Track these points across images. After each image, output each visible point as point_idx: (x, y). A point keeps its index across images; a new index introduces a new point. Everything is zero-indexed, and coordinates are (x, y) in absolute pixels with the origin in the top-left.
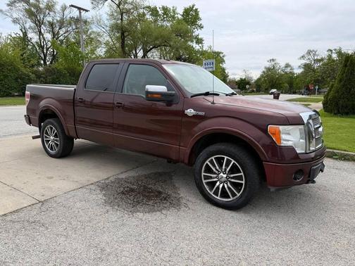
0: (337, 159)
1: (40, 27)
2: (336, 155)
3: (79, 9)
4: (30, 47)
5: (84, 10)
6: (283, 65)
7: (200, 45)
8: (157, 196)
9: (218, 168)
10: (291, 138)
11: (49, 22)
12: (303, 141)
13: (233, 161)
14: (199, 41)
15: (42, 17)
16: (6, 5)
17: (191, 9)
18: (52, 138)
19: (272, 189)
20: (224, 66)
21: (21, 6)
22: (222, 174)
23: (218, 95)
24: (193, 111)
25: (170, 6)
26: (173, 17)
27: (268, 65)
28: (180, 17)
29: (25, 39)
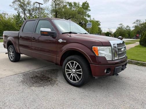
0: (139, 65)
1: (25, 11)
2: (139, 63)
3: (39, 3)
4: (21, 19)
5: (41, 4)
6: (125, 26)
7: (89, 18)
8: (46, 80)
9: (71, 67)
10: (105, 53)
11: (28, 9)
12: (111, 54)
13: (78, 64)
14: (89, 16)
15: (25, 7)
16: (12, 3)
17: (85, 3)
18: (12, 53)
19: (96, 78)
20: (100, 27)
21: (18, 3)
22: (73, 70)
23: (77, 33)
24: (61, 40)
25: (77, 2)
26: (78, 7)
27: (119, 26)
28: (81, 6)
29: (19, 16)
